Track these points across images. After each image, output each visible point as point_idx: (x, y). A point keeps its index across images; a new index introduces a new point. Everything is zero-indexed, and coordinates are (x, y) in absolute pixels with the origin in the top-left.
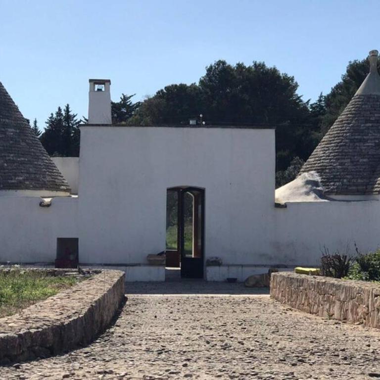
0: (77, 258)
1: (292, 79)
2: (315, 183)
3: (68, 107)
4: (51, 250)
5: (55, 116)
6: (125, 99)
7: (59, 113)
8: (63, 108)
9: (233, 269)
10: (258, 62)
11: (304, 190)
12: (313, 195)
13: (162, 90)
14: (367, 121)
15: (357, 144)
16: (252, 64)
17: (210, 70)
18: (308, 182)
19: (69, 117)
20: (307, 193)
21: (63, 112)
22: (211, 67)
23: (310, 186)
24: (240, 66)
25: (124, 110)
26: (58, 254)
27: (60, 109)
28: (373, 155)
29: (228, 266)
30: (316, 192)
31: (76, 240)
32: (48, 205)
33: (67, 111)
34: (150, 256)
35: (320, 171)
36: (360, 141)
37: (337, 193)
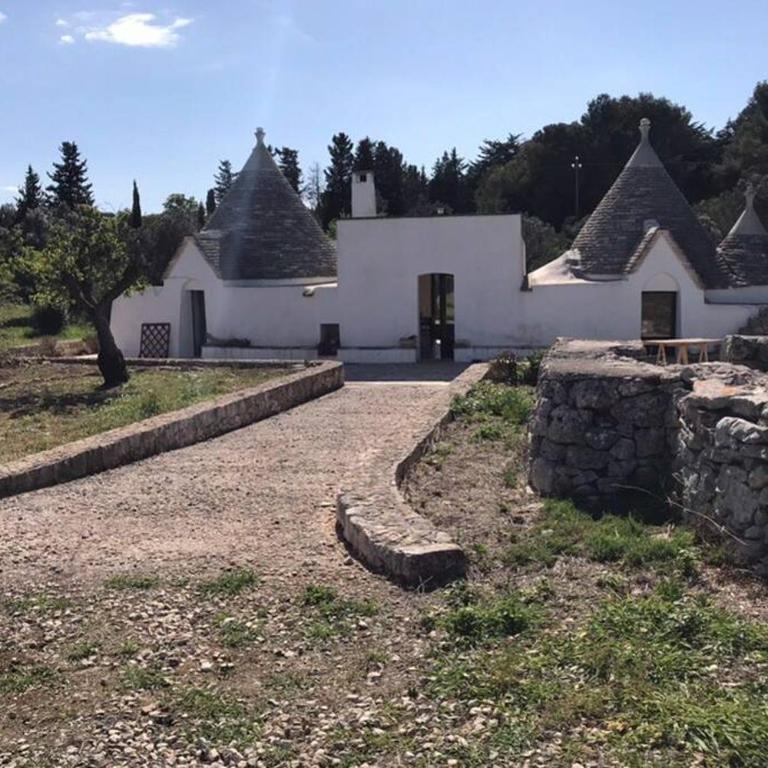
0: (338, 342)
1: (684, 108)
2: (575, 262)
3: (454, 151)
4: (316, 336)
5: (441, 161)
6: (512, 139)
7: (445, 158)
8: (450, 152)
9: (478, 351)
10: (645, 94)
11: (564, 269)
12: (570, 274)
13: (540, 132)
14: (632, 196)
15: (618, 221)
16: (637, 96)
17: (591, 106)
18: (568, 261)
19: (455, 162)
20: (565, 273)
21: (450, 157)
22: (593, 102)
23: (568, 265)
24: (625, 99)
25: (512, 151)
26: (322, 337)
27: (446, 154)
28: (632, 232)
29: (475, 347)
30: (573, 271)
31: (337, 326)
32: (311, 295)
33: (454, 155)
34: (402, 340)
35: (582, 249)
36: (621, 217)
37: (593, 273)
